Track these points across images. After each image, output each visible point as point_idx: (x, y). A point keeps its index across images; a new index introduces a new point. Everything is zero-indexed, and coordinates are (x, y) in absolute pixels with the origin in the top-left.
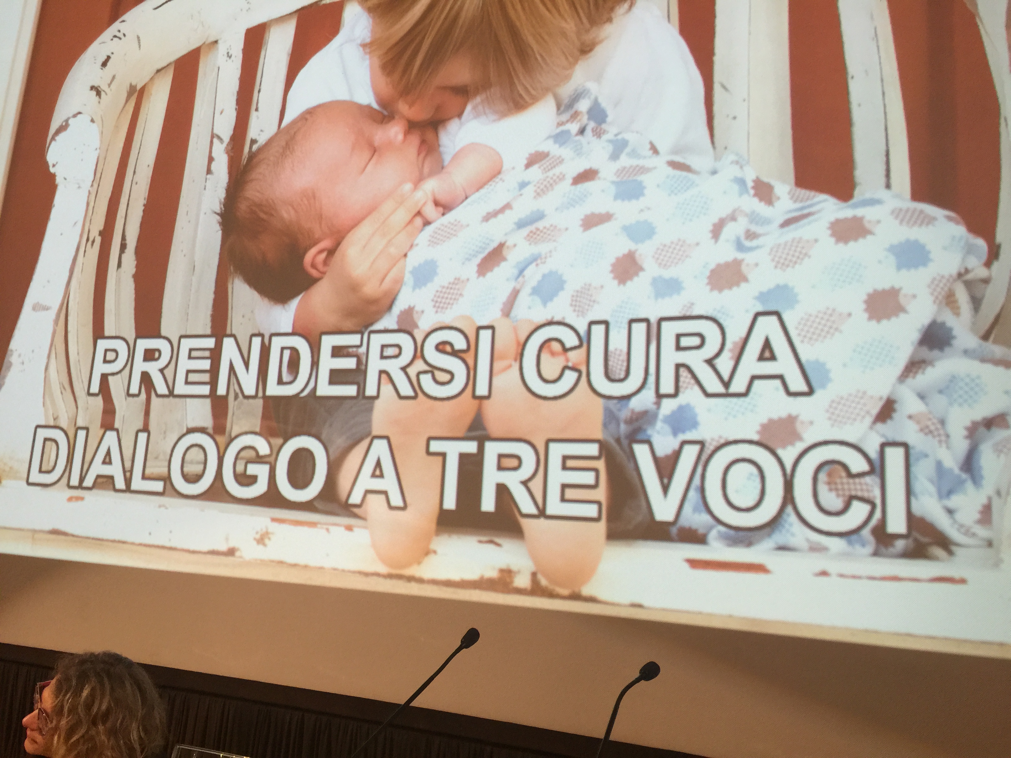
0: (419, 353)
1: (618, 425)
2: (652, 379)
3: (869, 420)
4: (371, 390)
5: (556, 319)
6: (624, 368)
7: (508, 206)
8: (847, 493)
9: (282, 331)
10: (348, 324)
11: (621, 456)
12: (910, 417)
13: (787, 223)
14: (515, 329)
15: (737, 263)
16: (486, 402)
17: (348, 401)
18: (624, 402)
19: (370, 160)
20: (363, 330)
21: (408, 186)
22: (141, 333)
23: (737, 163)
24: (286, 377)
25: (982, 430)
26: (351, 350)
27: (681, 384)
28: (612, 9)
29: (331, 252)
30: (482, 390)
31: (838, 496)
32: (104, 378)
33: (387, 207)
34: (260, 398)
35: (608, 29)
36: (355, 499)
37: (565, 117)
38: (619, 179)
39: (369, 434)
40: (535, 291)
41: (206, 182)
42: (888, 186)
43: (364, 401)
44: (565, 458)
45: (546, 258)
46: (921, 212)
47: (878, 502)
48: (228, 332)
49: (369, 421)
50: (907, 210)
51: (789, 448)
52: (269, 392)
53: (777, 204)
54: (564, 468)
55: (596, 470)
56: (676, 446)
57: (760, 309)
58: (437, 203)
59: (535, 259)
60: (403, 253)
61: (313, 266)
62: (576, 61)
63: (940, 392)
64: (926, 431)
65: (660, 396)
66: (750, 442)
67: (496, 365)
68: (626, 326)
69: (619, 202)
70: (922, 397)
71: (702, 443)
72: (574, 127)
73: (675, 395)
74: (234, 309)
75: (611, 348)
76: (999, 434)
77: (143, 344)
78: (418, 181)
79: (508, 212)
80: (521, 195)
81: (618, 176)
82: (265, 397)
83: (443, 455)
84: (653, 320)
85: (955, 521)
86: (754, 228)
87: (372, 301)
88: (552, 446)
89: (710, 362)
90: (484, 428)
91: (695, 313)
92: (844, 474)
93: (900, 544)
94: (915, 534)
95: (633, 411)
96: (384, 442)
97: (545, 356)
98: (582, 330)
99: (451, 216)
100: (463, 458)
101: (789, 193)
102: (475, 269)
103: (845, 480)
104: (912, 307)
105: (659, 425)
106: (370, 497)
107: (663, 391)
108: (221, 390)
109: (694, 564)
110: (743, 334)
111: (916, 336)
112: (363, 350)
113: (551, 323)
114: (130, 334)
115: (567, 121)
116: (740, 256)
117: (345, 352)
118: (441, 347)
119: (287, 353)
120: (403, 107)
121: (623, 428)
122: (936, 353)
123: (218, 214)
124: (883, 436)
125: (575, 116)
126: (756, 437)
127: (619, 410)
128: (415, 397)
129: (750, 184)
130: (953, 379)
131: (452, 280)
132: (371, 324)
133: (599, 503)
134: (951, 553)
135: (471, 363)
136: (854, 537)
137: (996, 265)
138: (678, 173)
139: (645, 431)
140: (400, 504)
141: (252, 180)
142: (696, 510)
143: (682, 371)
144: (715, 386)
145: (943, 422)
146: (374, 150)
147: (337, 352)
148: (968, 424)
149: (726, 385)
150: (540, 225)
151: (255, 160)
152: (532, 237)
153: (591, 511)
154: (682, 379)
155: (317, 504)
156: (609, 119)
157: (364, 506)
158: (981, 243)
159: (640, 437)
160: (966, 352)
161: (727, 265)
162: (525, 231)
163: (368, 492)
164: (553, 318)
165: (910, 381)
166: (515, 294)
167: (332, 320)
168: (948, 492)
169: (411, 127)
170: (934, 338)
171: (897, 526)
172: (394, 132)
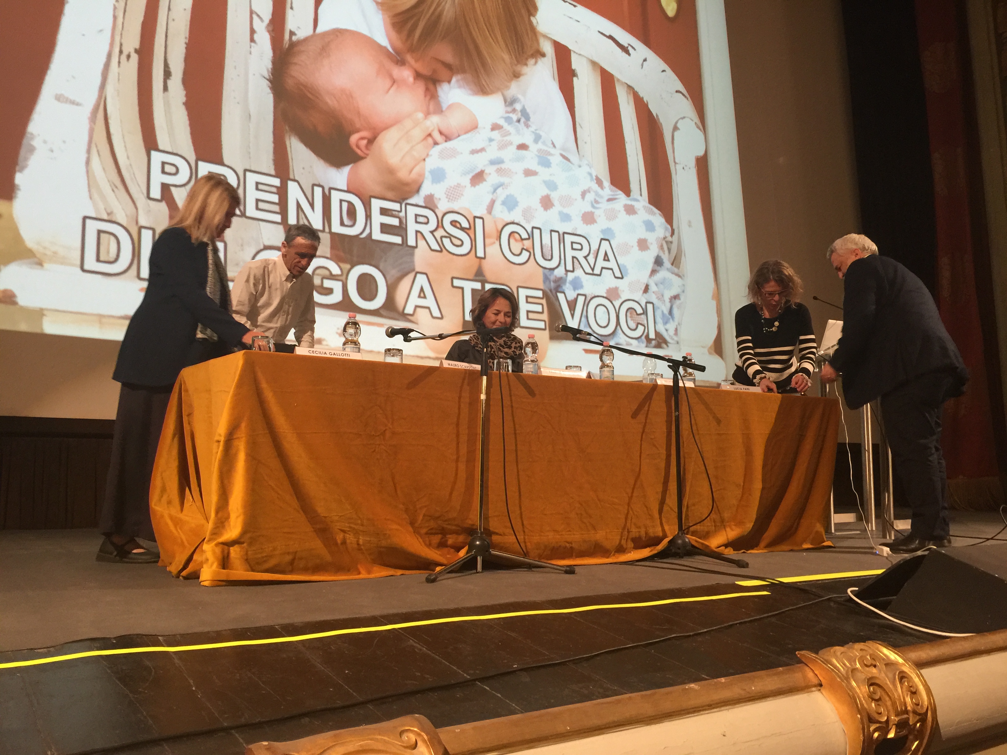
0: (440, 225)
1: (550, 282)
2: (563, 262)
3: (641, 292)
4: (411, 241)
5: (515, 222)
6: (550, 254)
7: (482, 150)
8: (637, 322)
9: (339, 187)
10: (389, 195)
11: (553, 299)
12: (653, 292)
13: (609, 200)
14: (495, 222)
15: (592, 214)
16: (483, 261)
17: (396, 246)
18: (552, 271)
19: (392, 86)
20: (401, 201)
21: (420, 115)
22: (201, 157)
23: (588, 165)
24: (346, 221)
25: (673, 299)
26: (394, 213)
27: (575, 266)
28: (527, 59)
29: (371, 141)
30: (480, 254)
31: (634, 322)
32: (165, 188)
33: (408, 123)
34: (327, 233)
35: (525, 70)
36: (409, 310)
37: (509, 109)
38: (539, 155)
39: (414, 270)
40: (504, 203)
41: (251, 47)
42: (641, 195)
43: (407, 248)
44: (527, 297)
45: (507, 186)
46: (652, 209)
47: (646, 325)
48: (291, 177)
49: (413, 262)
50: (648, 207)
51: (617, 301)
52: (334, 230)
53: (605, 190)
54: (527, 302)
55: (542, 305)
56: (575, 296)
57: (602, 237)
58: (441, 133)
59: (501, 185)
60: (423, 157)
61: (358, 146)
62: (512, 80)
63: (661, 283)
64: (658, 298)
65: (567, 271)
66: (603, 297)
67: (487, 240)
68: (549, 233)
69: (540, 167)
70: (656, 285)
71: (585, 295)
72: (514, 117)
73: (573, 271)
74: (294, 161)
75: (543, 243)
76: (678, 302)
78: (427, 114)
79: (484, 153)
80: (490, 145)
81: (539, 153)
82: (330, 232)
83: (462, 289)
84: (561, 233)
85: (668, 334)
86: (597, 199)
87: (407, 184)
88: (520, 290)
89: (585, 257)
90: (484, 276)
91: (578, 233)
92: (635, 314)
93: (654, 342)
94: (658, 339)
95: (556, 276)
96: (425, 276)
97: (512, 241)
98: (529, 230)
99: (449, 144)
100: (474, 291)
101: (609, 186)
102: (469, 181)
103: (636, 316)
104: (651, 247)
105: (568, 285)
106: (418, 310)
107: (568, 268)
109: (587, 351)
110: (597, 247)
111: (653, 260)
112: (402, 214)
113: (513, 223)
114: (190, 155)
115: (511, 112)
116: (593, 210)
117: (390, 213)
118: (454, 223)
119: (345, 205)
121: (553, 285)
122: (659, 267)
123: (267, 80)
124: (646, 299)
125: (514, 111)
126: (605, 295)
127: (550, 275)
128: (441, 251)
129: (594, 177)
130: (664, 279)
131: (456, 184)
132: (407, 199)
133: (545, 321)
134: (668, 346)
135: (473, 237)
136: (640, 340)
137: (674, 236)
138: (565, 161)
139: (562, 287)
140: (439, 316)
141: (296, 64)
142: (585, 327)
143: (575, 259)
144: (589, 270)
145: (663, 296)
147: (384, 212)
148: (669, 297)
149: (593, 270)
150: (503, 166)
151: (296, 49)
152: (499, 171)
153: (541, 325)
154: (575, 264)
155: (382, 312)
156: (531, 120)
157: (415, 315)
158: (669, 227)
159: (560, 290)
160: (668, 269)
161: (588, 213)
162: (495, 167)
163: (416, 307)
164: (514, 220)
165: (652, 277)
166: (493, 202)
167: (377, 189)
168: (665, 323)
169: (418, 76)
170: (658, 262)
171: (652, 335)
172: (406, 74)
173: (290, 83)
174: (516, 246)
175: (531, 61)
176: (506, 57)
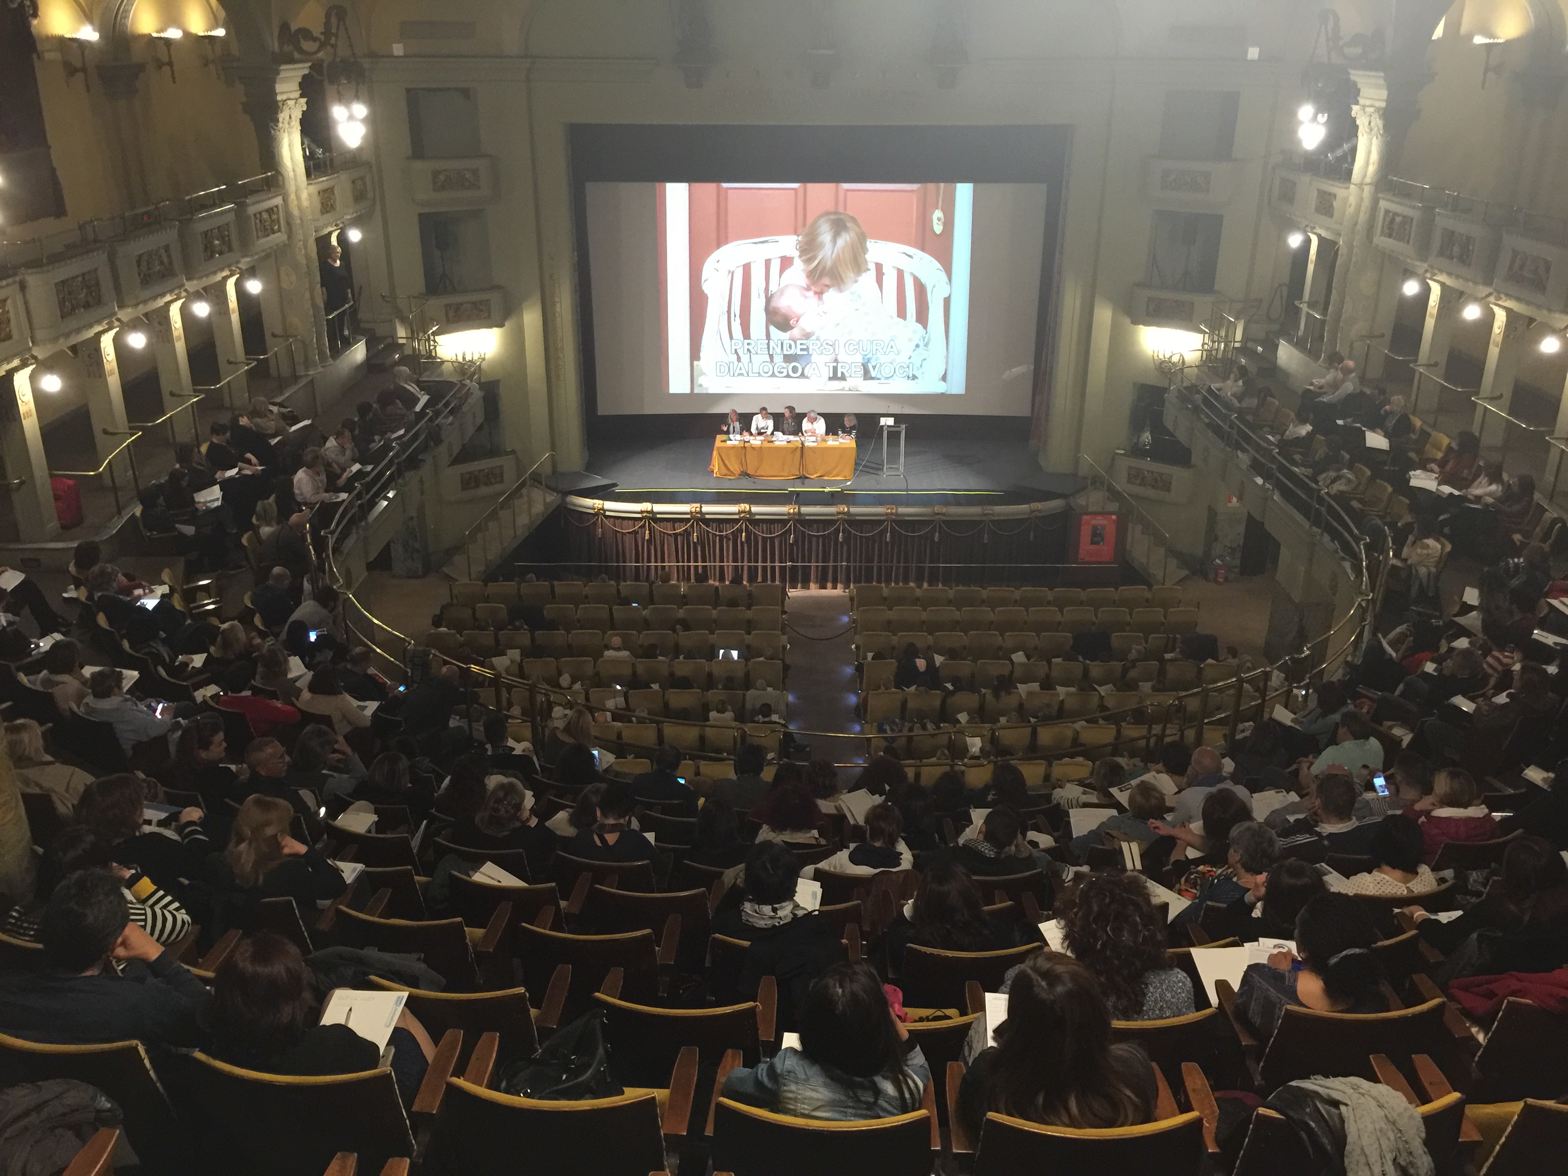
3: (907, 359)
4: (811, 352)
6: (866, 349)
9: (786, 339)
10: (804, 338)
12: (913, 358)
13: (896, 324)
14: (843, 340)
19: (805, 299)
20: (808, 340)
21: (816, 307)
22: (745, 339)
23: (888, 312)
25: (923, 361)
28: (862, 273)
29: (797, 321)
32: (736, 350)
33: (811, 311)
35: (860, 278)
37: (852, 295)
39: (811, 362)
40: (847, 333)
43: (809, 355)
45: (850, 326)
46: (917, 324)
50: (914, 324)
56: (876, 364)
57: (891, 339)
58: (823, 311)
59: (847, 326)
60: (816, 322)
61: (793, 324)
66: (889, 362)
68: (867, 341)
69: (864, 316)
71: (881, 363)
75: (864, 345)
76: (925, 361)
77: (747, 341)
78: (819, 305)
81: (864, 311)
83: (829, 365)
84: (871, 340)
86: (890, 324)
91: (879, 339)
96: (815, 363)
97: (850, 346)
101: (897, 318)
102: (834, 327)
104: (915, 340)
108: (771, 353)
110: (888, 344)
111: (915, 345)
113: (851, 340)
114: (742, 339)
116: (888, 329)
120: (813, 287)
122: (917, 348)
131: (829, 329)
132: (810, 338)
134: (918, 379)
135: (834, 347)
141: (772, 301)
144: (884, 353)
146: (806, 297)
148: (921, 360)
151: (773, 296)
154: (877, 351)
158: (925, 330)
160: (922, 348)
161: (886, 330)
164: (852, 338)
165: (914, 352)
166: (843, 333)
167: (799, 337)
168: (918, 369)
169: (816, 293)
170: (917, 346)
171: (911, 375)
172: (811, 294)
173: (771, 308)
174: (852, 348)
175: (864, 274)
176: (852, 275)
